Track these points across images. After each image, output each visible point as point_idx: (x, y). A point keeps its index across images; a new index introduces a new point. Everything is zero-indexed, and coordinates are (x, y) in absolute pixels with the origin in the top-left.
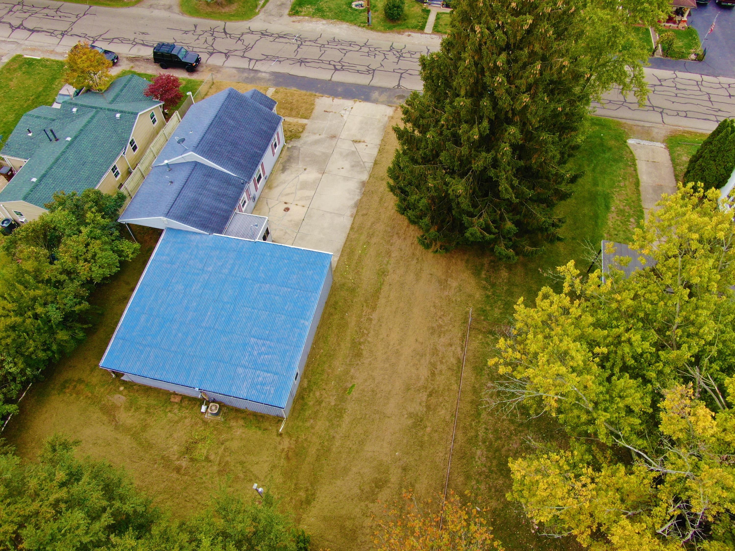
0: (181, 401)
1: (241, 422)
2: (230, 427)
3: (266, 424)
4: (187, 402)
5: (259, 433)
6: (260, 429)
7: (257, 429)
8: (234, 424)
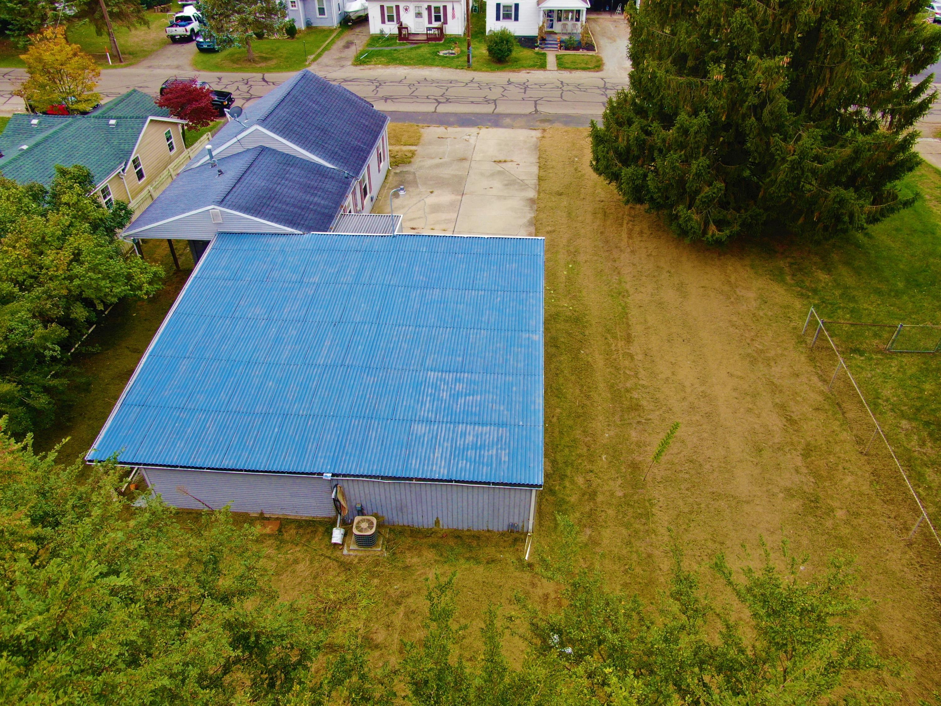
0: (280, 531)
1: (430, 555)
2: (406, 568)
3: (491, 551)
4: (293, 532)
5: (480, 570)
6: (478, 563)
7: (472, 563)
8: (415, 560)
